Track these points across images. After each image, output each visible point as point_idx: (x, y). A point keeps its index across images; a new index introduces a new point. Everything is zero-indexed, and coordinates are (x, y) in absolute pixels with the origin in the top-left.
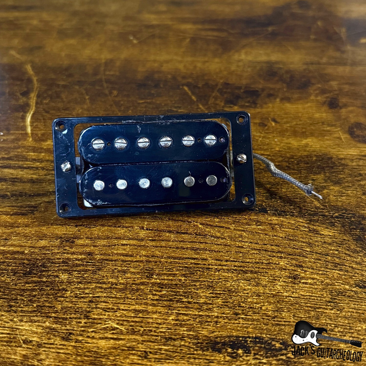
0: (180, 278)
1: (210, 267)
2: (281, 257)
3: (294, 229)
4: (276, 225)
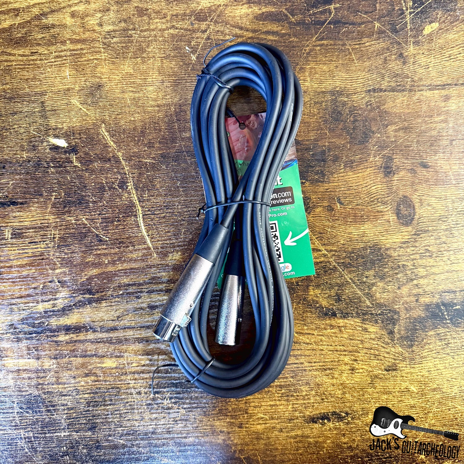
0: (290, 379)
1: (306, 368)
2: (345, 355)
3: (353, 329)
4: (342, 327)
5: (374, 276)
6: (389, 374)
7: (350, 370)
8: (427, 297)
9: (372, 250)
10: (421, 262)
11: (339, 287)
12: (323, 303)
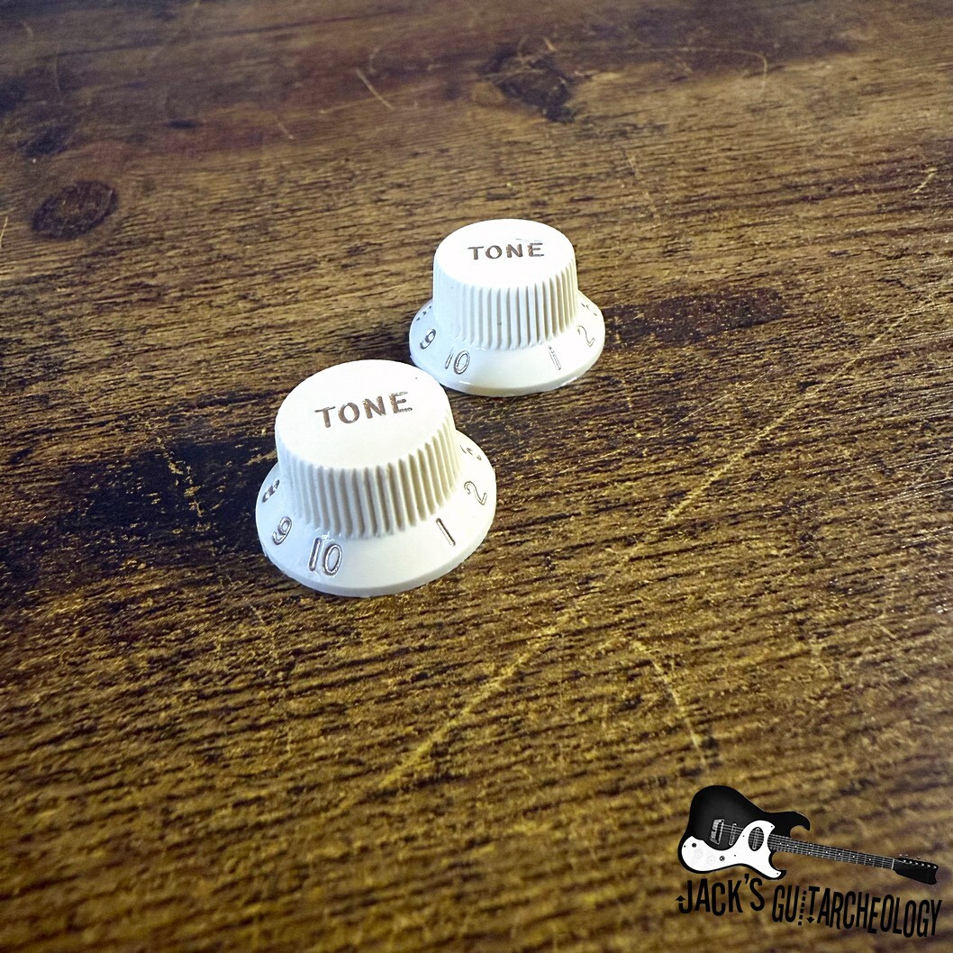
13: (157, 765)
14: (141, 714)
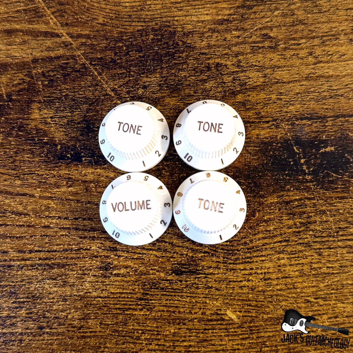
5: (160, 85)
6: (181, 281)
7: (101, 268)
8: (263, 129)
9: (157, 35)
10: (253, 59)
11: (90, 105)
12: (57, 135)
13: (307, 254)
14: (300, 239)
